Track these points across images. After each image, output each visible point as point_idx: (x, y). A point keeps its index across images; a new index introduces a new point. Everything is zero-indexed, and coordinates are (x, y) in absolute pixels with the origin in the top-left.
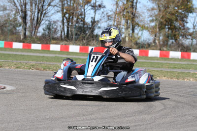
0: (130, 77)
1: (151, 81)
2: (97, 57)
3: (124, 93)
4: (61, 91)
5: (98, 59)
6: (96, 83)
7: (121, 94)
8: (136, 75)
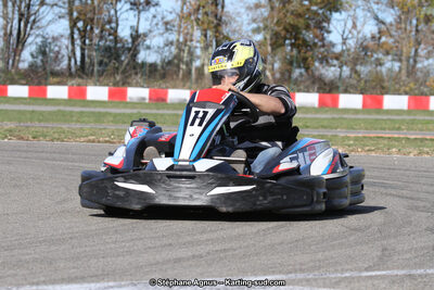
0: (287, 159)
1: (340, 169)
2: (205, 113)
3: (270, 198)
4: (118, 197)
5: (208, 117)
6: (201, 176)
7: (263, 202)
8: (300, 155)
